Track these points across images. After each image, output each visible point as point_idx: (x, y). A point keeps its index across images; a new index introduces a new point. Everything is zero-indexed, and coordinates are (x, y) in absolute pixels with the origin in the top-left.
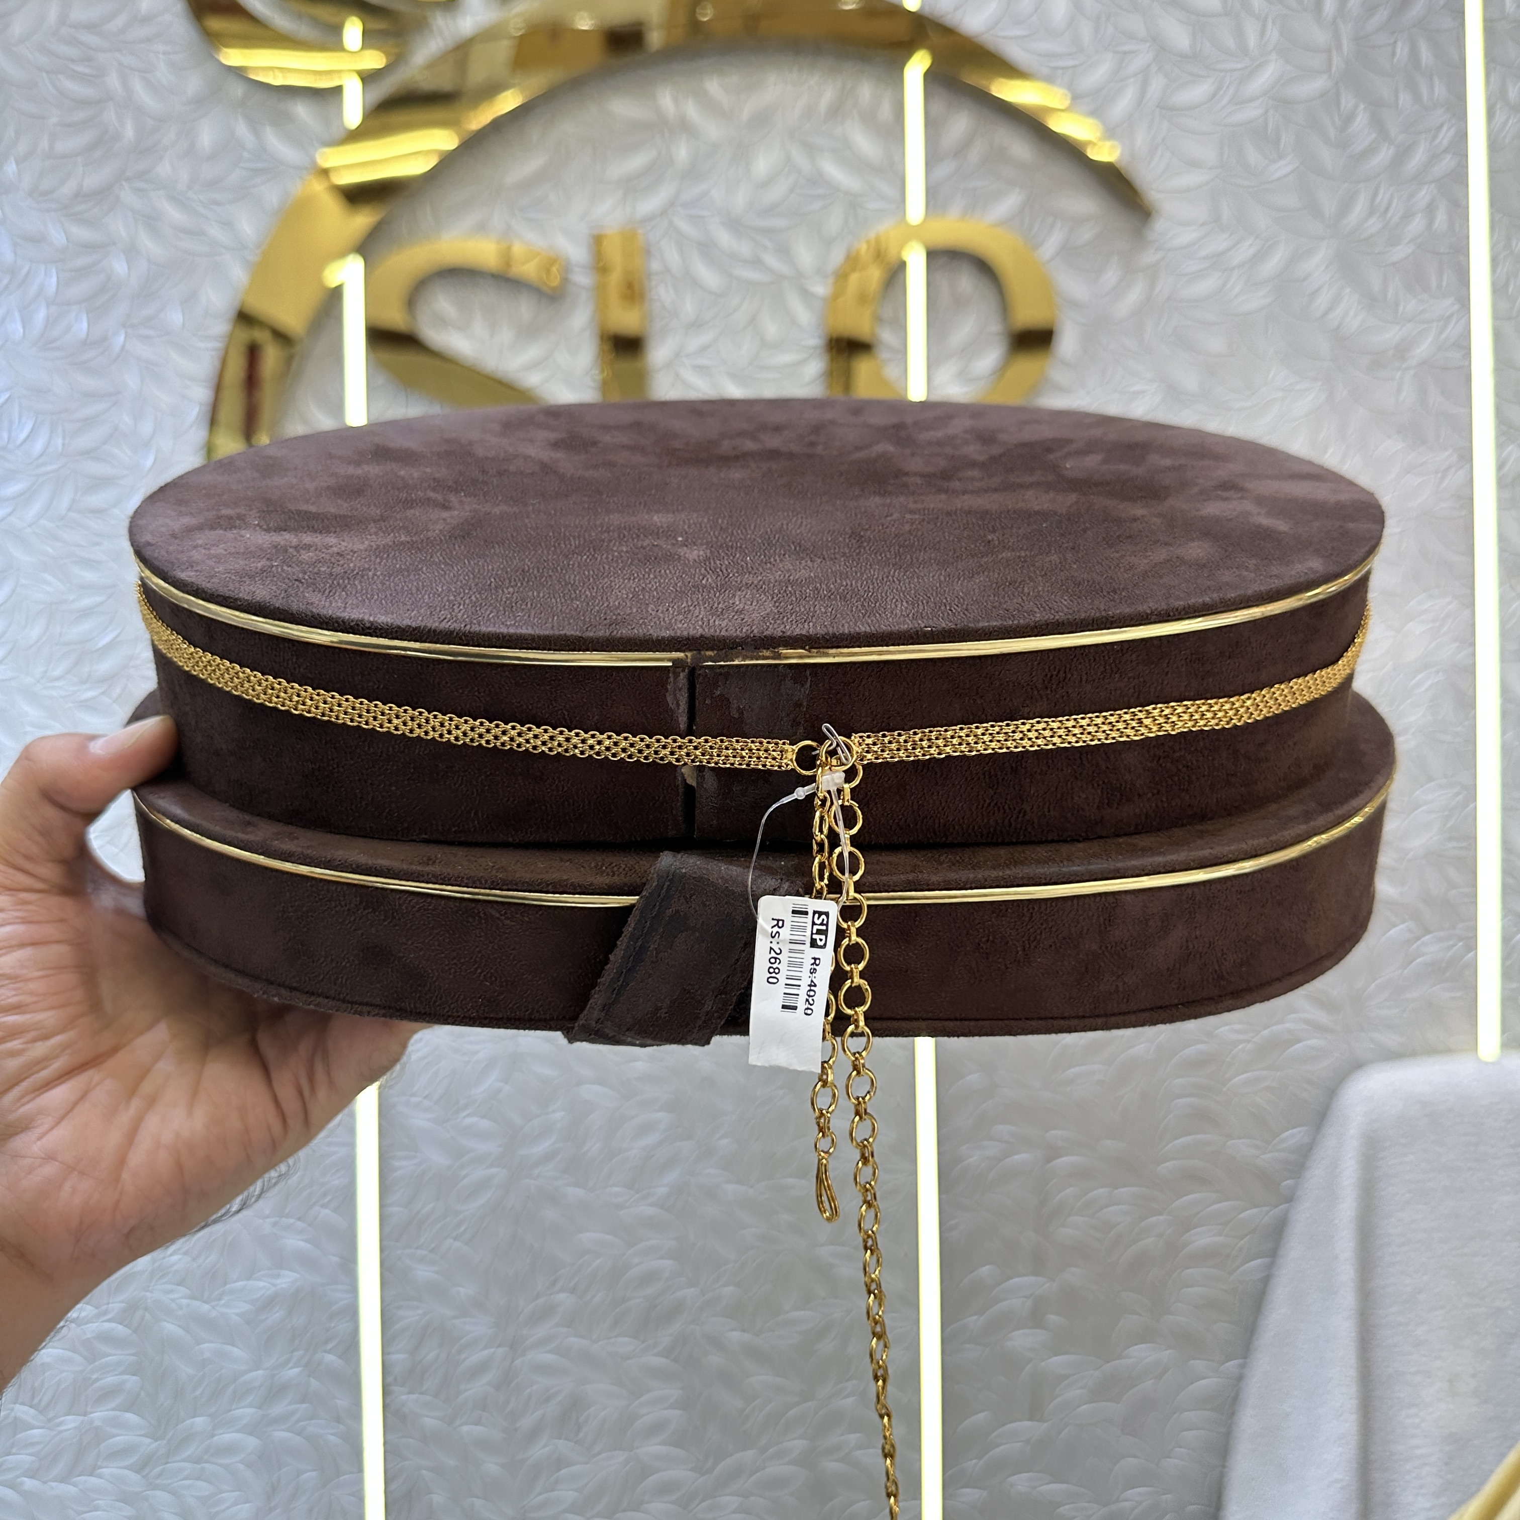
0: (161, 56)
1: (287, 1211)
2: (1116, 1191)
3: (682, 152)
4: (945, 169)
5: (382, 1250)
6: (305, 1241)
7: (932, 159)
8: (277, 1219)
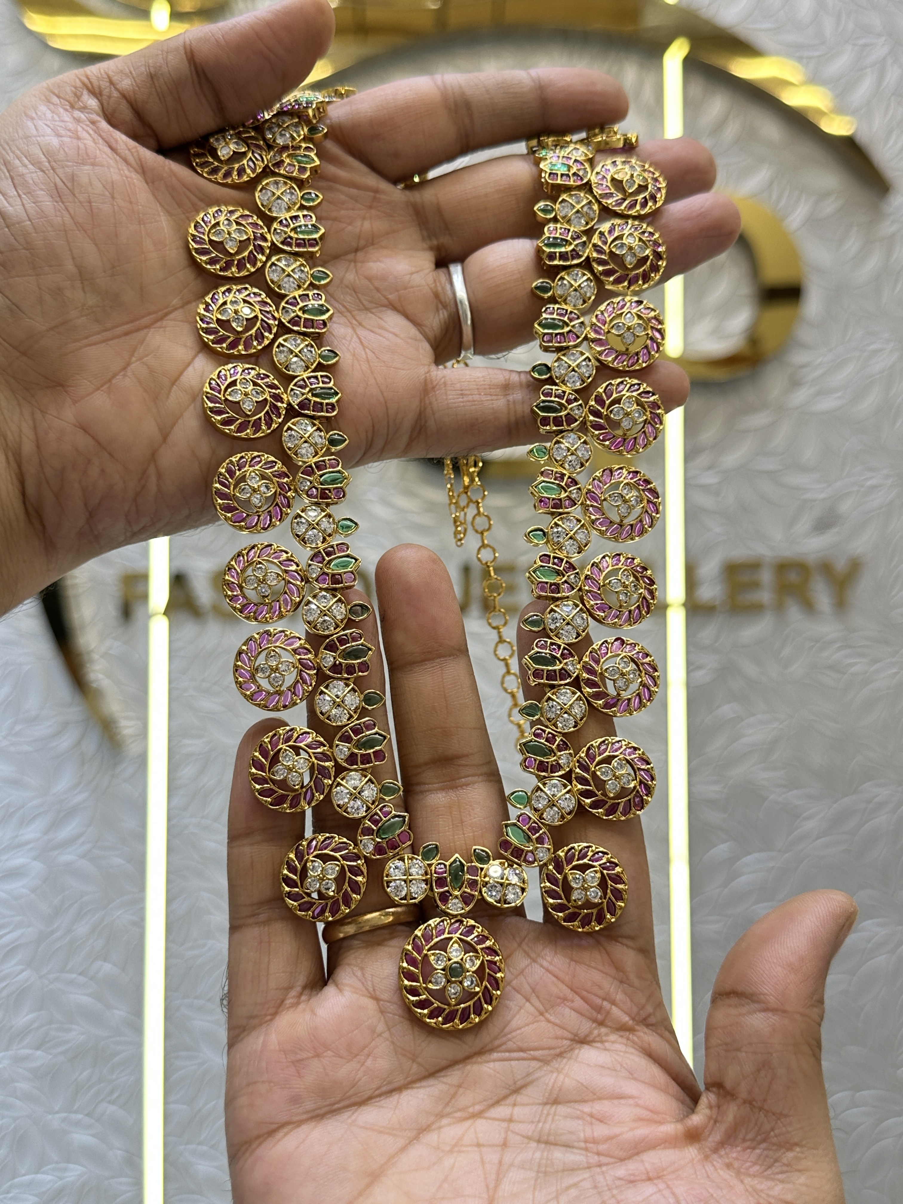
1: (76, 1107)
2: (858, 1094)
5: (166, 1145)
6: (94, 1136)
8: (64, 1115)
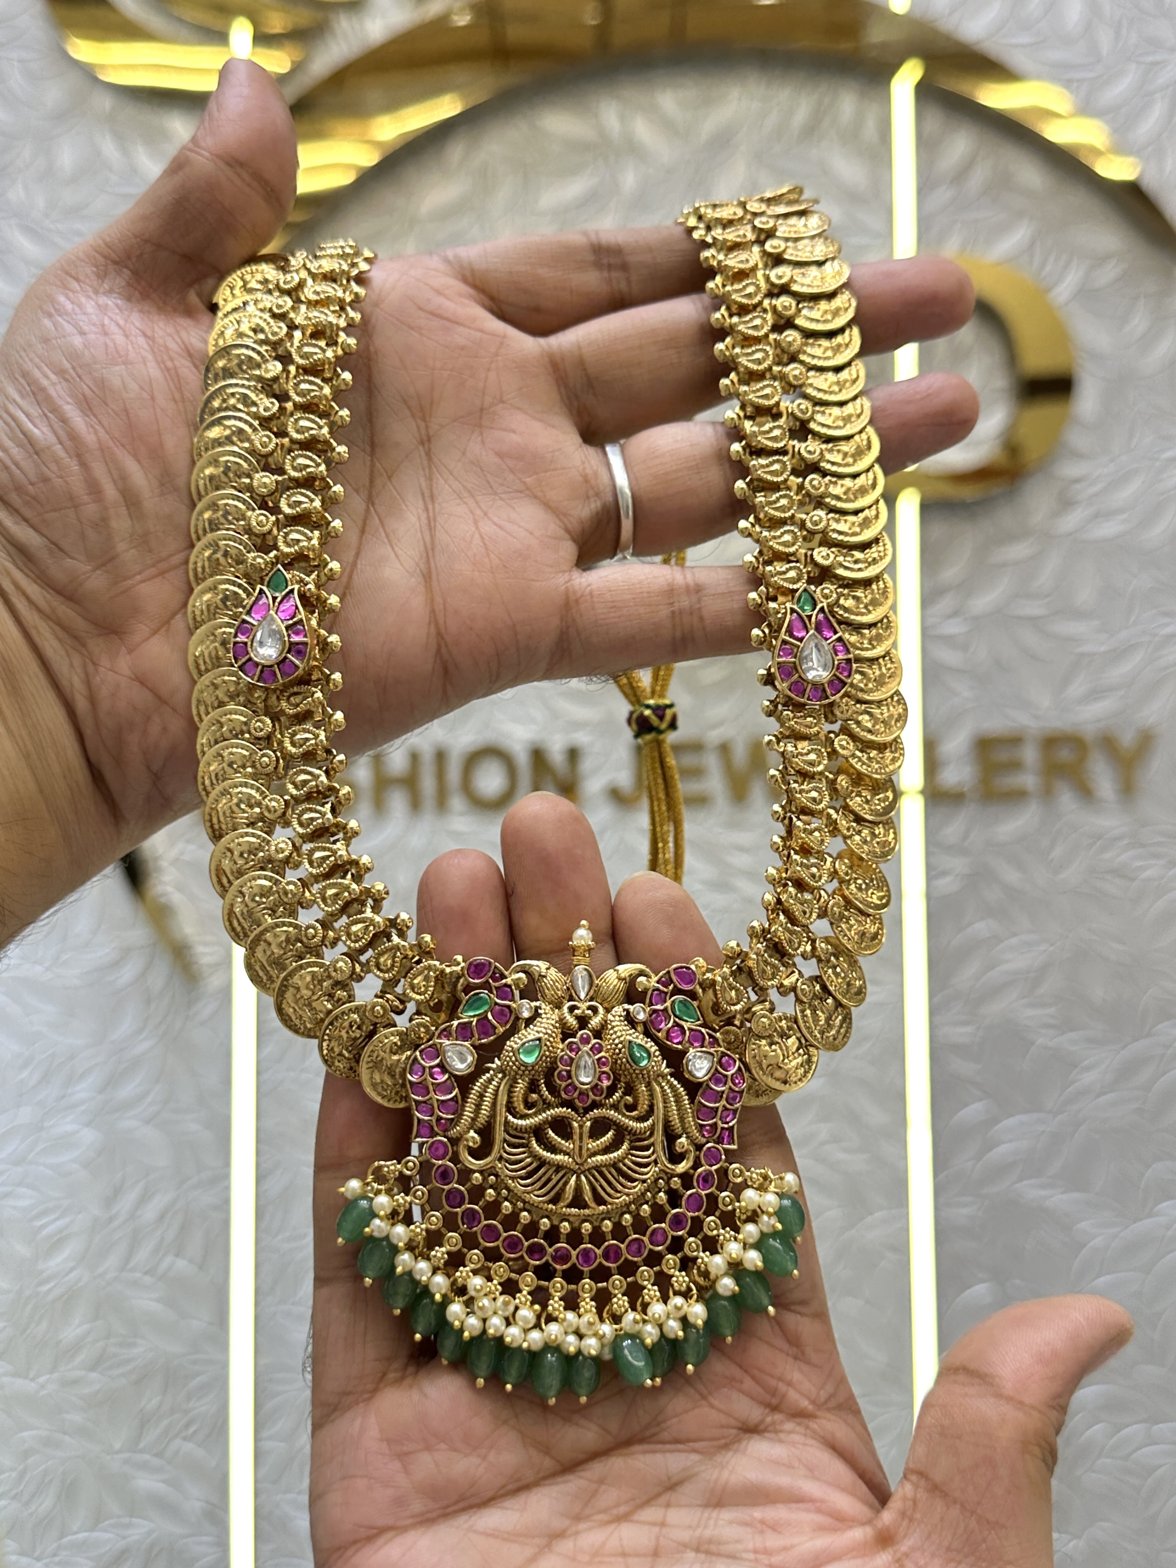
0: (16, 63)
1: (141, 1445)
3: (629, 179)
4: (943, 195)
5: (257, 1494)
6: (164, 1481)
7: (924, 188)
8: (126, 1455)
